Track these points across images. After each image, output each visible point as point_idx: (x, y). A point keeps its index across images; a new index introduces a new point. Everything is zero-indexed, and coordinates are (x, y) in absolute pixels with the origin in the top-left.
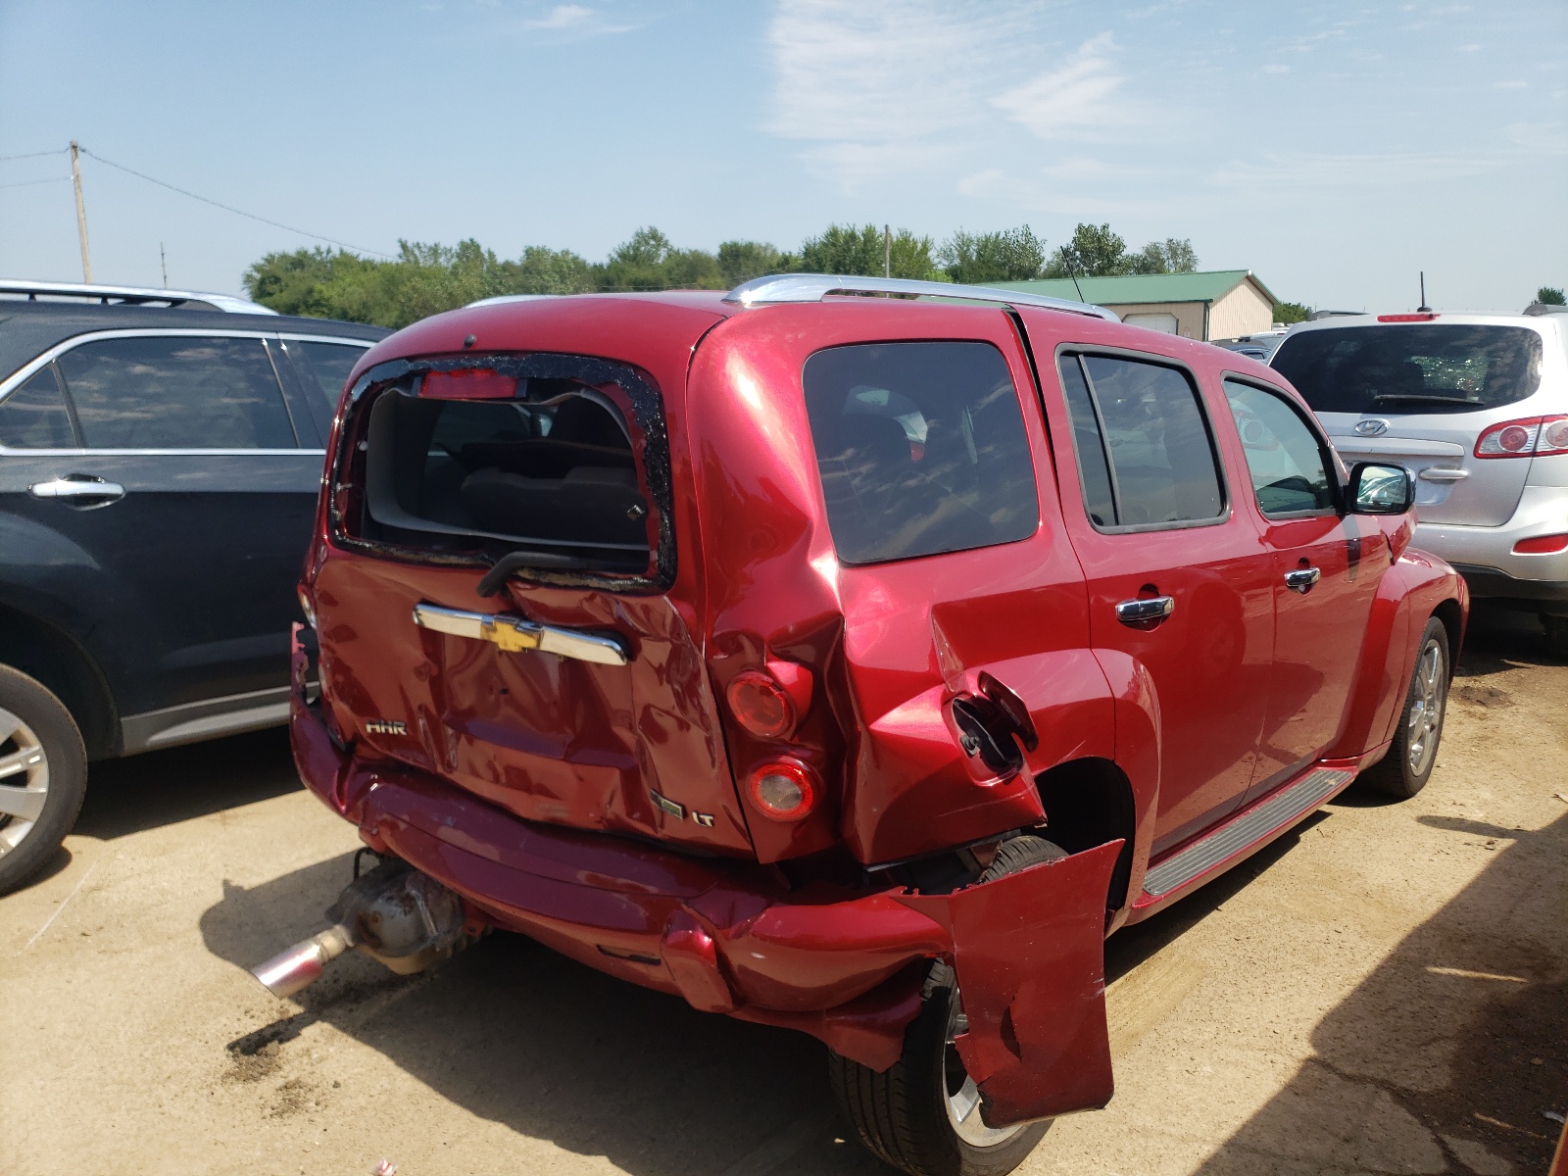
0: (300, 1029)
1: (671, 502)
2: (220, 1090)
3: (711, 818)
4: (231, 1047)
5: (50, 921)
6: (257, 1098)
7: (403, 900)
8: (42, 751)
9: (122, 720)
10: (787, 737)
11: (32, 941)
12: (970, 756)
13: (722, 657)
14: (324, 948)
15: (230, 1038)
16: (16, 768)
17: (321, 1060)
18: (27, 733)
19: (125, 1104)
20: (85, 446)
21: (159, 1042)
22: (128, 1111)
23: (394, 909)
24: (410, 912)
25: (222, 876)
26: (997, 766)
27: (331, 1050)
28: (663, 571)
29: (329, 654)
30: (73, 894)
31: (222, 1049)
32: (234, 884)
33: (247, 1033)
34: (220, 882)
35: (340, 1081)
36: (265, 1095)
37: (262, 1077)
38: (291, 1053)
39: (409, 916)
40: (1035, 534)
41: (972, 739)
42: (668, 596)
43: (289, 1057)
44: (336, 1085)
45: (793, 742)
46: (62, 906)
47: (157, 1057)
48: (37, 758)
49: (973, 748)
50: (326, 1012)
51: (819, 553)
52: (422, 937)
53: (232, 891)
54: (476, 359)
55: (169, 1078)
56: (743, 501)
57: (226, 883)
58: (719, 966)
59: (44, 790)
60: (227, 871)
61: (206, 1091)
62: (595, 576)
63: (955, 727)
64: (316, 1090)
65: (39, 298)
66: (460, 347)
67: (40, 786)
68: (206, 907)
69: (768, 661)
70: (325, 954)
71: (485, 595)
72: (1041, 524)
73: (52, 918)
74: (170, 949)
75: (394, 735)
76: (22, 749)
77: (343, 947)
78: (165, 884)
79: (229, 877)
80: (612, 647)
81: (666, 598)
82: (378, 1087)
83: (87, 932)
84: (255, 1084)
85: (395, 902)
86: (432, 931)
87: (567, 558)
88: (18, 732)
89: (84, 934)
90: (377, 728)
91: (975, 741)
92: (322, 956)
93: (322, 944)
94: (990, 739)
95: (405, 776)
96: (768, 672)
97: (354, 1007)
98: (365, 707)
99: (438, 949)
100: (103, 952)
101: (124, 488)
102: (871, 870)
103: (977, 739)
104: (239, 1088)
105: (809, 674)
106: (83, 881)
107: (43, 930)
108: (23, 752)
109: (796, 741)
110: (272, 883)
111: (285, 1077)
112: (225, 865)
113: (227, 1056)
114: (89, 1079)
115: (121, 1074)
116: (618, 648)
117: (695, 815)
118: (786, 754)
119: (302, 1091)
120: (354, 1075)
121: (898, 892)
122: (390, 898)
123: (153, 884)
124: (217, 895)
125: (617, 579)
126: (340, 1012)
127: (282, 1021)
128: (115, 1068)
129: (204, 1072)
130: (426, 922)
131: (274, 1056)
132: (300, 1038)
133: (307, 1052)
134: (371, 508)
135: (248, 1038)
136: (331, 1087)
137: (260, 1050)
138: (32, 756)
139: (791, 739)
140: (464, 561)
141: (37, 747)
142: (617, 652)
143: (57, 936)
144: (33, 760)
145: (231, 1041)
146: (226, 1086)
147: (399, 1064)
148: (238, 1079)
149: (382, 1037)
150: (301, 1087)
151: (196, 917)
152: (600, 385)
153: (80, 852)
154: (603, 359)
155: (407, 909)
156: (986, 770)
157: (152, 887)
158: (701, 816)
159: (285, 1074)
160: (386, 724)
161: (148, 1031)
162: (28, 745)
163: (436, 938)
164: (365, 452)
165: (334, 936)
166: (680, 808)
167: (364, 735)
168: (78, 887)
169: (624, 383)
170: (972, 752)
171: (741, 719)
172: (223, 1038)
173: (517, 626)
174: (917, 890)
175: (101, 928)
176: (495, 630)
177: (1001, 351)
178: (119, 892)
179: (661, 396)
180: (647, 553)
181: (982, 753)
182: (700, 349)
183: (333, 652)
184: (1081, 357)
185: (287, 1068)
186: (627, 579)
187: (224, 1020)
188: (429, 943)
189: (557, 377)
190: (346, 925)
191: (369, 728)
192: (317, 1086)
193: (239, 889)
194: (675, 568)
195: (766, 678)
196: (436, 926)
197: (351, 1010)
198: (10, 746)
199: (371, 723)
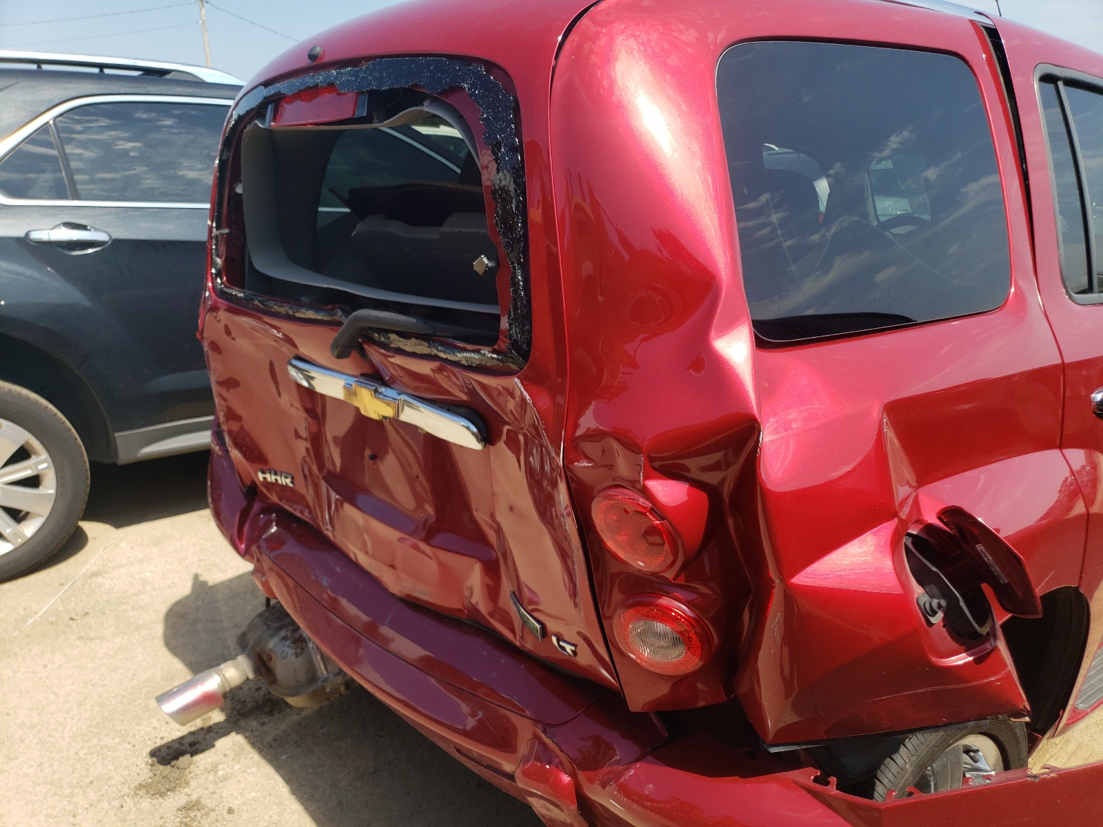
0: (215, 740)
1: (526, 252)
2: (129, 803)
3: (573, 648)
4: (153, 754)
5: (51, 602)
6: (157, 818)
7: (295, 642)
8: (49, 459)
9: (117, 435)
10: (670, 575)
11: (30, 621)
12: (930, 624)
13: (585, 464)
14: (225, 678)
15: (155, 743)
16: (27, 473)
17: (225, 778)
18: (36, 444)
19: (47, 808)
20: (79, 198)
21: (95, 741)
22: (47, 816)
23: (287, 650)
24: (301, 654)
25: (194, 571)
26: (965, 637)
27: (237, 767)
28: (515, 345)
29: (223, 403)
30: (77, 577)
31: (144, 755)
32: (201, 579)
33: (170, 740)
34: (191, 577)
35: (235, 808)
36: (165, 816)
37: (169, 793)
38: (201, 768)
39: (300, 659)
40: (1004, 305)
41: (935, 602)
42: (519, 378)
43: (199, 772)
44: (230, 811)
45: (677, 582)
46: (65, 588)
47: (89, 757)
48: (45, 465)
49: (934, 613)
50: (242, 723)
51: (727, 328)
52: (312, 677)
53: (200, 587)
54: (319, 75)
55: (91, 783)
56: (627, 257)
57: (196, 577)
58: (579, 808)
59: (52, 491)
60: (200, 566)
61: (116, 804)
62: (442, 344)
63: (909, 581)
64: (212, 814)
65: (45, 67)
66: (306, 62)
67: (49, 488)
68: (173, 600)
69: (646, 478)
70: (226, 684)
71: (339, 356)
72: (1013, 290)
73: (54, 600)
74: (134, 641)
75: (282, 485)
76: (33, 457)
77: (245, 678)
78: (149, 574)
79: (199, 572)
80: (468, 428)
81: (516, 380)
82: (267, 817)
83: (74, 617)
84: (161, 800)
85: (288, 643)
86: (322, 672)
87: (413, 320)
88: (27, 443)
89: (72, 619)
90: (268, 476)
91: (940, 606)
92: (223, 686)
93: (224, 675)
94: (962, 604)
95: (295, 525)
96: (646, 493)
97: (266, 720)
98: (257, 457)
99: (328, 690)
100: (81, 638)
101: (110, 237)
102: (773, 750)
103: (943, 603)
104: (145, 803)
105: (703, 497)
106: (88, 566)
107: (42, 611)
108: (34, 459)
109: (681, 581)
110: (231, 581)
111: (189, 795)
112: (200, 560)
113: (147, 763)
114: (27, 775)
115: (54, 772)
116: (475, 430)
117: (554, 639)
118: (668, 595)
119: (199, 814)
120: (249, 800)
121: (806, 776)
122: (285, 638)
123: (139, 573)
124: (184, 589)
125: (465, 350)
126: (254, 724)
127: (202, 729)
128: (51, 766)
129: (122, 780)
130: (317, 664)
131: (185, 769)
132: (213, 750)
133: (215, 768)
134: (252, 256)
135: (168, 746)
136: (225, 813)
137: (173, 763)
138: (41, 463)
139: (674, 580)
140: (319, 317)
141: (44, 455)
142: (473, 433)
143: (52, 619)
144: (41, 467)
145: (154, 746)
146: (136, 799)
147: (294, 792)
148: (148, 792)
149: (284, 757)
150: (199, 810)
151: (163, 610)
152: (445, 93)
153: (94, 538)
154: (449, 57)
155: (299, 651)
156: (950, 643)
157: (138, 576)
158: (561, 643)
159: (190, 793)
160: (276, 474)
161: (90, 726)
162: (36, 453)
163: (325, 681)
164: (241, 195)
165: (235, 667)
166: (538, 626)
167: (257, 482)
168: (83, 571)
169: (473, 86)
170: (933, 620)
171: (610, 544)
172: (149, 742)
173: (376, 391)
174: (833, 780)
175: (87, 614)
176: (355, 394)
177: (970, 67)
178: (112, 579)
179: (516, 101)
180: (497, 318)
181: (947, 622)
182: (570, 38)
183: (225, 400)
184: (1060, 84)
185: (193, 784)
186: (473, 351)
187: (155, 723)
188: (319, 684)
189: (396, 86)
190: (249, 656)
191: (261, 476)
192: (213, 810)
193: (204, 584)
194: (529, 344)
195: (642, 501)
196: (326, 668)
197: (264, 723)
198: (22, 454)
199: (263, 472)
